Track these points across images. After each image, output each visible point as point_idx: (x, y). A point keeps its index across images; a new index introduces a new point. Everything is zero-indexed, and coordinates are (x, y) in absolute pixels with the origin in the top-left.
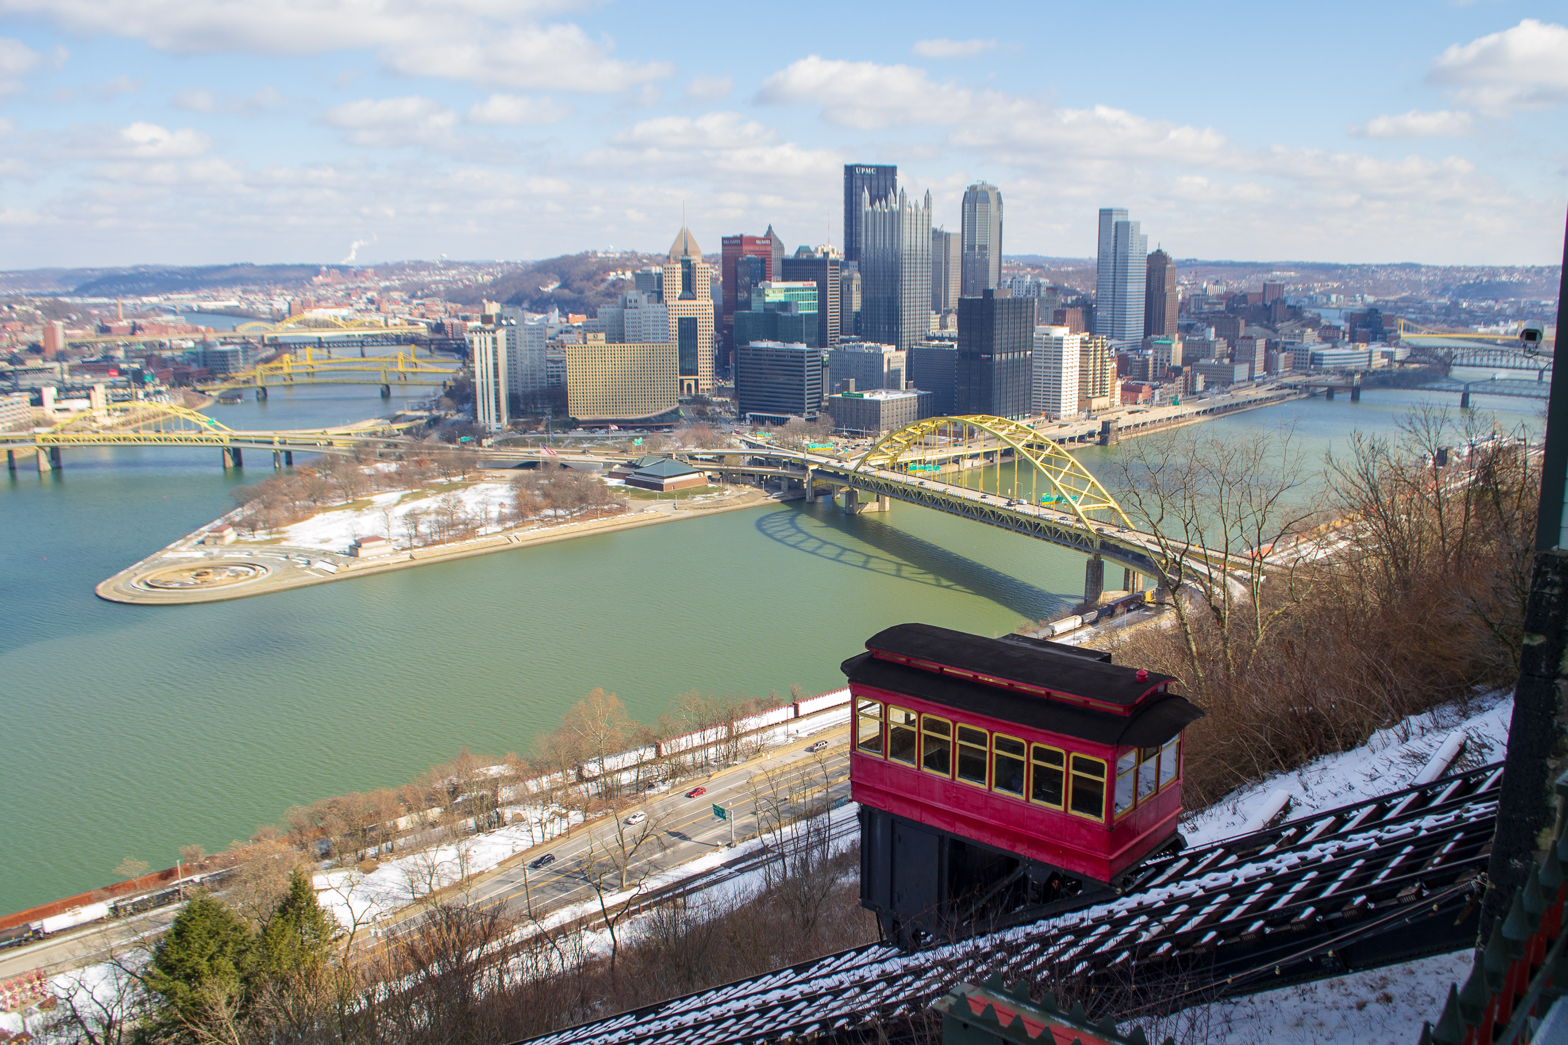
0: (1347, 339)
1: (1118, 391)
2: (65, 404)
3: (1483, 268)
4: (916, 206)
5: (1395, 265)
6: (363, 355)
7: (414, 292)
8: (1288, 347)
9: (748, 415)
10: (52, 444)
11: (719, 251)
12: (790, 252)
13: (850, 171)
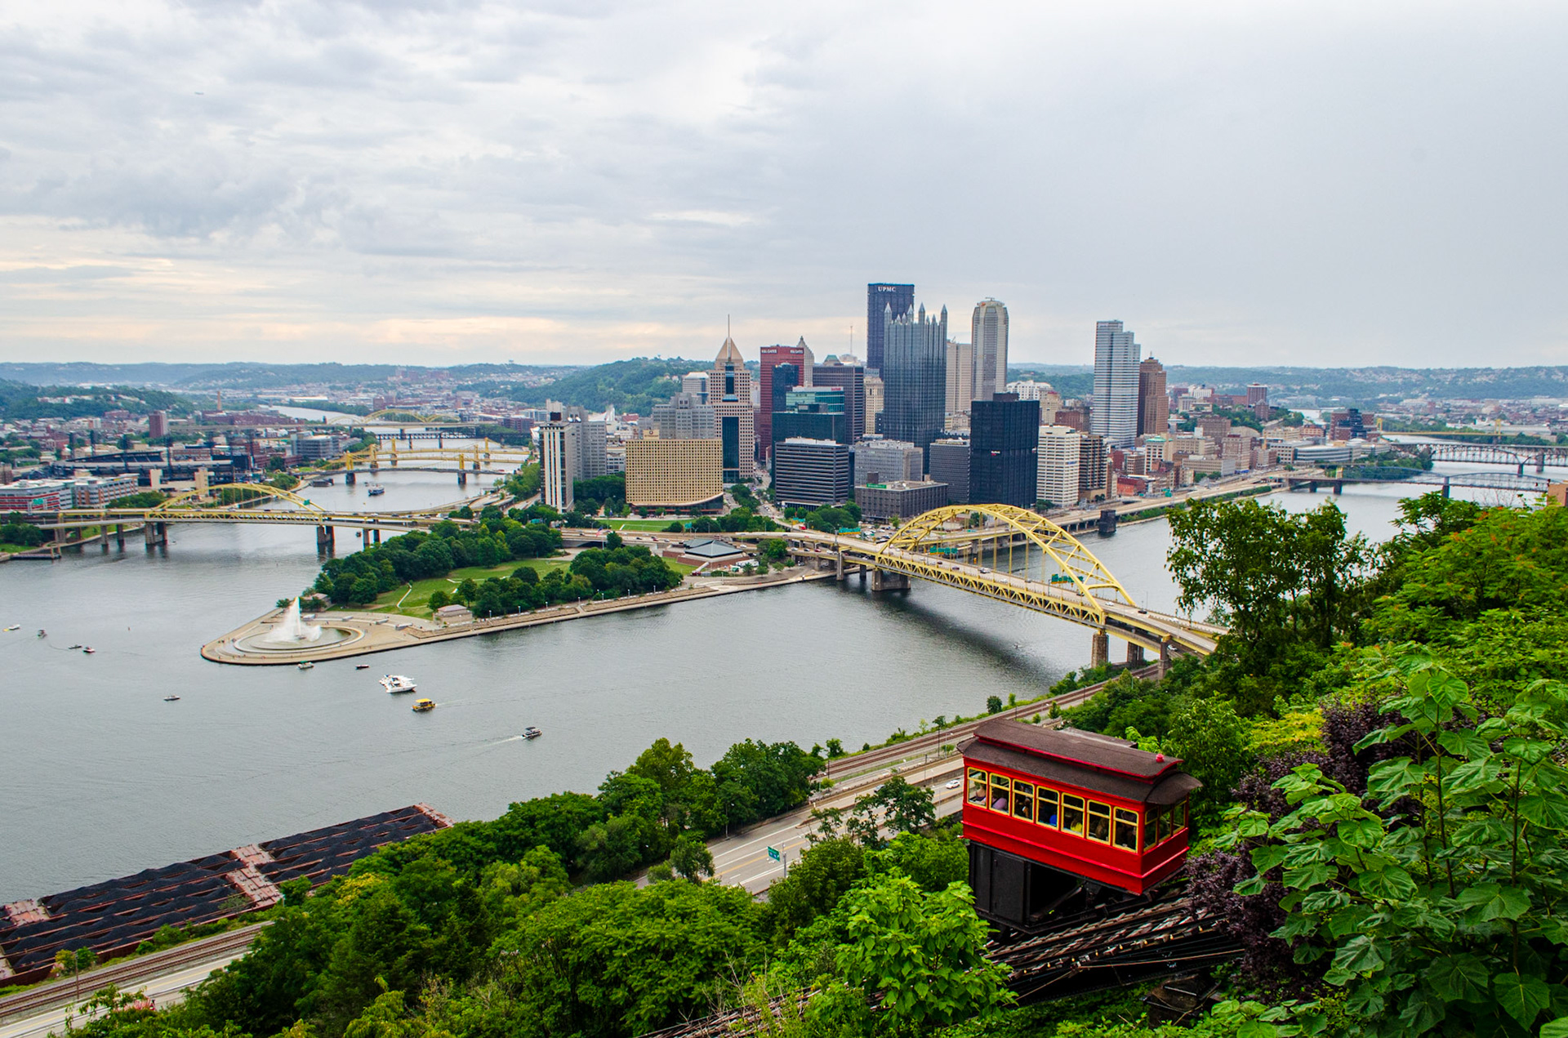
0: (1328, 437)
1: (1115, 484)
2: (170, 485)
3: (1459, 371)
4: (934, 319)
5: (1372, 369)
6: (441, 446)
7: (487, 391)
8: (1272, 444)
9: (783, 503)
10: (158, 520)
11: (758, 359)
12: (819, 361)
13: (873, 288)
